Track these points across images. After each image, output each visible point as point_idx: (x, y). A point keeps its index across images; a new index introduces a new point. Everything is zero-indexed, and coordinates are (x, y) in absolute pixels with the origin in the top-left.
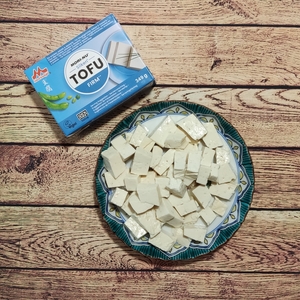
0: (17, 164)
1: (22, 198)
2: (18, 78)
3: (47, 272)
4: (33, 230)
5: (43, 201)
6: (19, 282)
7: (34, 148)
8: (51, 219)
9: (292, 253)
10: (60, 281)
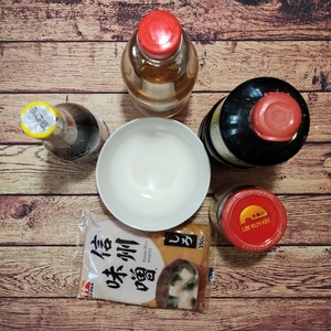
0: (13, 211)
1: (17, 240)
2: (11, 141)
3: (40, 300)
4: (27, 266)
5: (35, 242)
6: (17, 308)
7: (26, 198)
8: (42, 257)
9: (242, 281)
10: (50, 307)
